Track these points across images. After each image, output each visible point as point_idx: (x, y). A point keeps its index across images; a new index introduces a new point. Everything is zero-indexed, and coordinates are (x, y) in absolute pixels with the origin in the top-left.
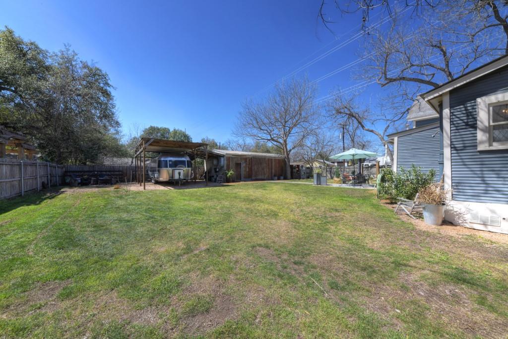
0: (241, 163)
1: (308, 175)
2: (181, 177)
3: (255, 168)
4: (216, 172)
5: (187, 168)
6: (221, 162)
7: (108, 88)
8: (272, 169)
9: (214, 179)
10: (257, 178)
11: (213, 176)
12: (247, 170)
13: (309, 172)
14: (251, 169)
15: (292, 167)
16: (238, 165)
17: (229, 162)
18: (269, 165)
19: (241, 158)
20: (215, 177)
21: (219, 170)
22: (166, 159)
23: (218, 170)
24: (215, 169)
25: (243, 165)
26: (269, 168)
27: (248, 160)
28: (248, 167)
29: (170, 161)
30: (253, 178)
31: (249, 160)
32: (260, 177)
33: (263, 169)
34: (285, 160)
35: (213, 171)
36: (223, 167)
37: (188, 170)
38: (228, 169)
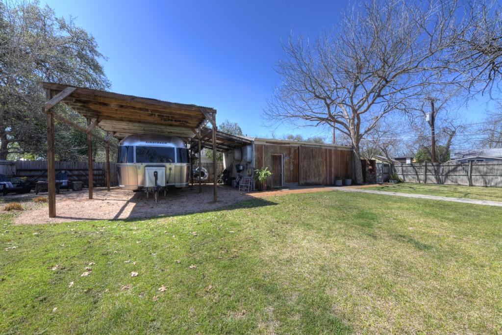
0: (280, 157)
1: (385, 176)
2: (159, 182)
3: (304, 164)
4: (239, 171)
5: (179, 164)
6: (246, 154)
7: (96, 58)
8: (331, 166)
9: (235, 184)
10: (308, 181)
11: (234, 178)
12: (292, 169)
13: (386, 171)
14: (297, 167)
15: (364, 163)
16: (276, 160)
17: (261, 154)
18: (326, 160)
19: (281, 148)
20: (238, 179)
21: (244, 167)
22: (132, 145)
23: (241, 168)
24: (238, 166)
25: (285, 160)
26: (327, 166)
27: (292, 151)
28: (293, 162)
29: (138, 148)
30: (302, 182)
31: (295, 151)
32: (312, 180)
33: (317, 167)
34: (352, 152)
35: (235, 170)
36: (250, 163)
37: (181, 168)
38: (260, 166)
